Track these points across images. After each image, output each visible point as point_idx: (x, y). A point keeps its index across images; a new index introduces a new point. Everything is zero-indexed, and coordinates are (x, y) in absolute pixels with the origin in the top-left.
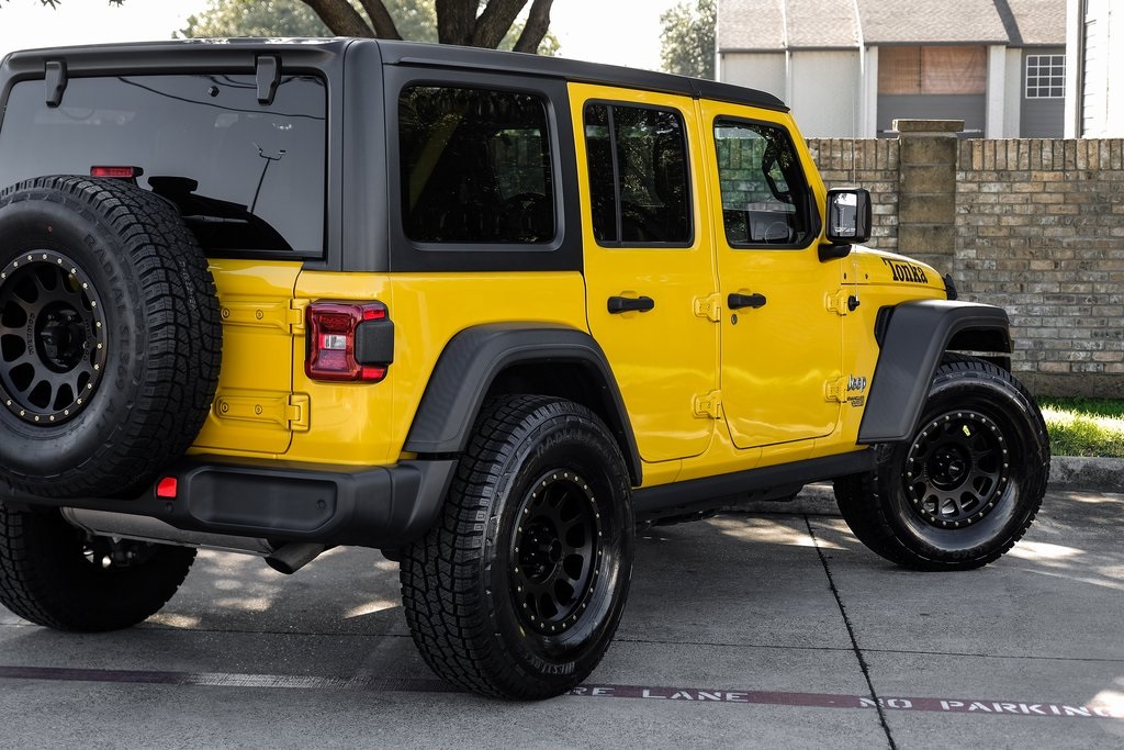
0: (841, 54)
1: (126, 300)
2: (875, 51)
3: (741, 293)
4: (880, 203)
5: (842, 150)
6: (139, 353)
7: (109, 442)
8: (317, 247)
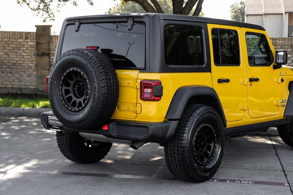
0: (278, 15)
1: (95, 80)
2: (287, 14)
3: (253, 78)
4: (289, 54)
5: (279, 40)
6: (98, 93)
7: (91, 116)
8: (143, 67)
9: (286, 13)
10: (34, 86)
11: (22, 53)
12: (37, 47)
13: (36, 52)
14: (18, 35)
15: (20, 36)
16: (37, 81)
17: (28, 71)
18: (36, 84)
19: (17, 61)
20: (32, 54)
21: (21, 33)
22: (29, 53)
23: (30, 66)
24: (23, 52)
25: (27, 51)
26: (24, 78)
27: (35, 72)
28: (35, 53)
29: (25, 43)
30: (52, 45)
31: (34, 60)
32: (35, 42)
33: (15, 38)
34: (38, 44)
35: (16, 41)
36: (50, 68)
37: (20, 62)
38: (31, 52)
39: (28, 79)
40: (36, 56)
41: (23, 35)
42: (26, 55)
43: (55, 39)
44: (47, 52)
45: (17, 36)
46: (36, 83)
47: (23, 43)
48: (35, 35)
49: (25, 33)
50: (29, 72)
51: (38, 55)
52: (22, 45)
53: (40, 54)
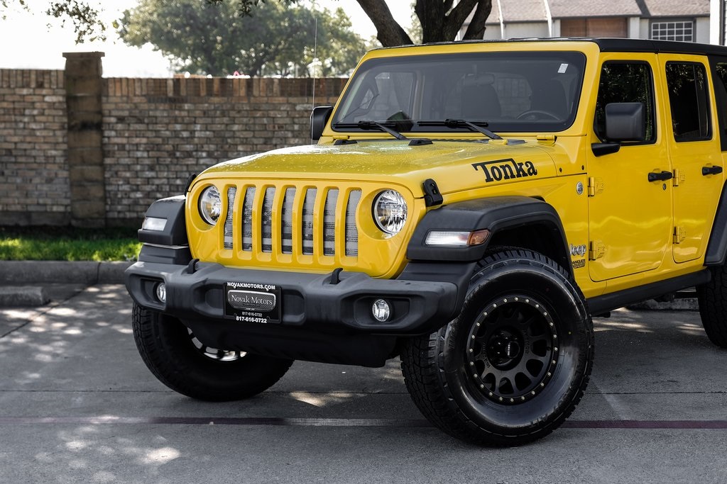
0: (535, 25)
2: (558, 23)
9: (554, 19)
10: (62, 205)
11: (28, 123)
12: (68, 107)
13: (65, 120)
14: (16, 77)
15: (22, 80)
16: (69, 194)
17: (45, 168)
18: (68, 202)
19: (16, 143)
20: (56, 126)
21: (24, 73)
22: (47, 124)
23: (51, 157)
24: (32, 120)
25: (43, 118)
26: (36, 187)
27: (64, 169)
28: (65, 123)
29: (35, 98)
30: (107, 102)
31: (60, 140)
32: (63, 96)
33: (9, 87)
34: (70, 99)
35: (12, 92)
36: (103, 161)
37: (25, 146)
38: (52, 120)
39: (45, 188)
40: (65, 132)
41: (30, 77)
42: (40, 129)
43: (115, 87)
44: (96, 119)
45: (14, 79)
46: (66, 198)
47: (30, 97)
48: (61, 77)
49: (35, 72)
50: (49, 170)
51: (71, 128)
52: (28, 102)
53: (76, 125)
